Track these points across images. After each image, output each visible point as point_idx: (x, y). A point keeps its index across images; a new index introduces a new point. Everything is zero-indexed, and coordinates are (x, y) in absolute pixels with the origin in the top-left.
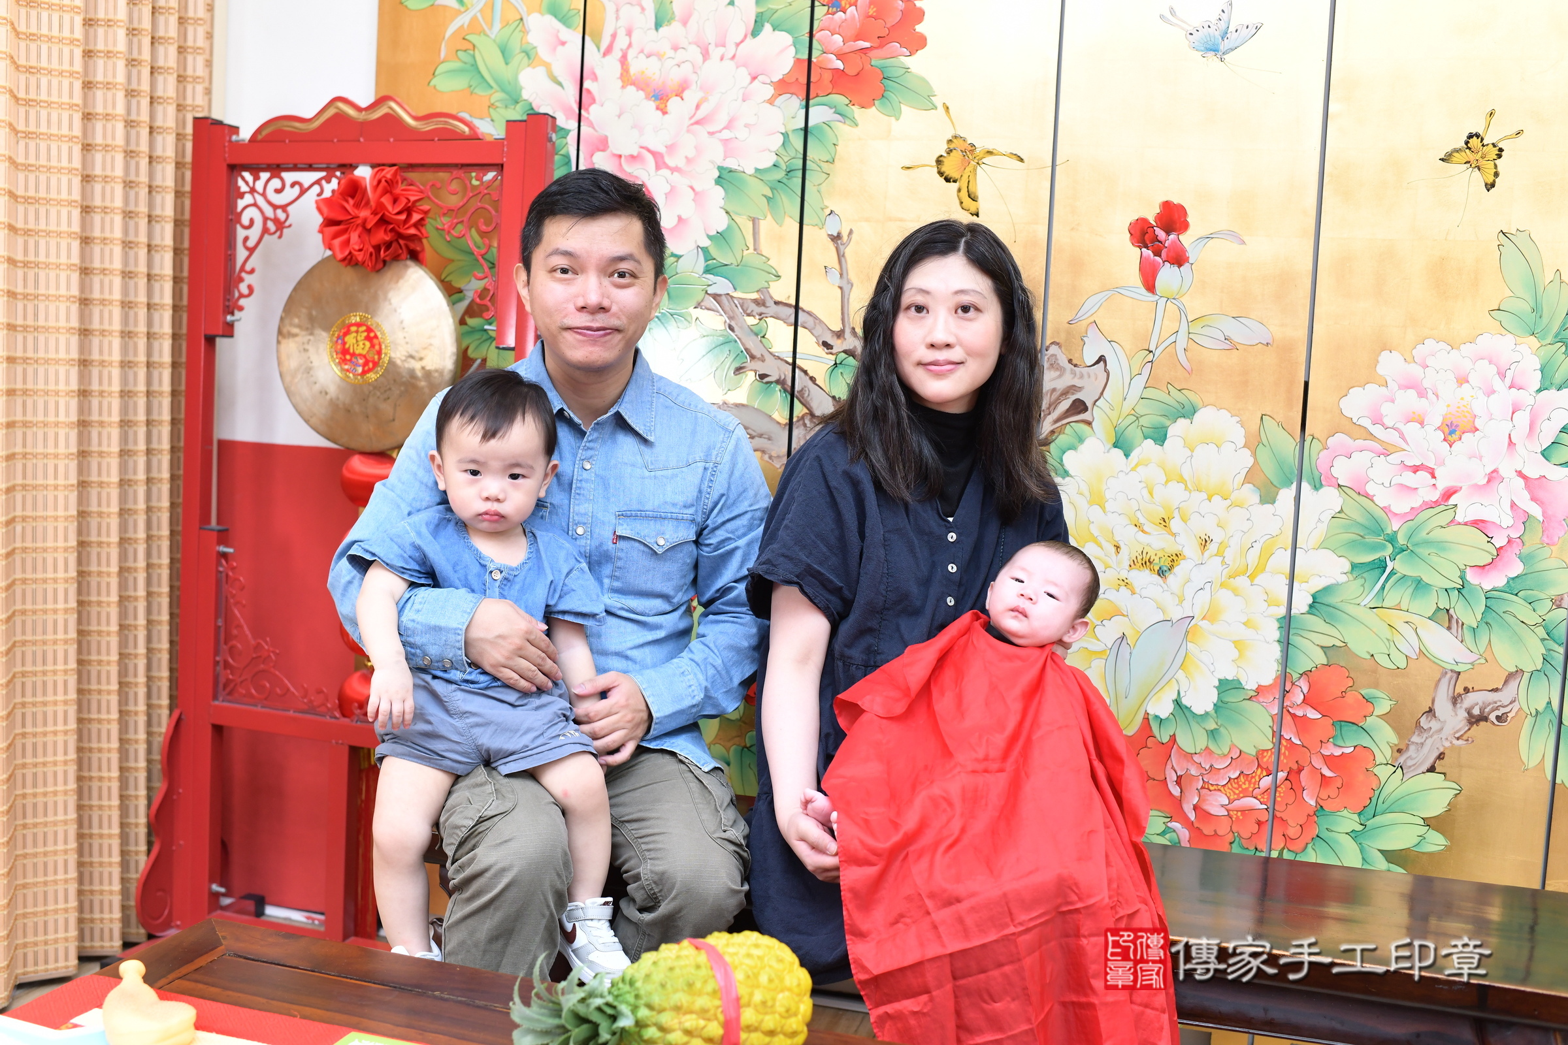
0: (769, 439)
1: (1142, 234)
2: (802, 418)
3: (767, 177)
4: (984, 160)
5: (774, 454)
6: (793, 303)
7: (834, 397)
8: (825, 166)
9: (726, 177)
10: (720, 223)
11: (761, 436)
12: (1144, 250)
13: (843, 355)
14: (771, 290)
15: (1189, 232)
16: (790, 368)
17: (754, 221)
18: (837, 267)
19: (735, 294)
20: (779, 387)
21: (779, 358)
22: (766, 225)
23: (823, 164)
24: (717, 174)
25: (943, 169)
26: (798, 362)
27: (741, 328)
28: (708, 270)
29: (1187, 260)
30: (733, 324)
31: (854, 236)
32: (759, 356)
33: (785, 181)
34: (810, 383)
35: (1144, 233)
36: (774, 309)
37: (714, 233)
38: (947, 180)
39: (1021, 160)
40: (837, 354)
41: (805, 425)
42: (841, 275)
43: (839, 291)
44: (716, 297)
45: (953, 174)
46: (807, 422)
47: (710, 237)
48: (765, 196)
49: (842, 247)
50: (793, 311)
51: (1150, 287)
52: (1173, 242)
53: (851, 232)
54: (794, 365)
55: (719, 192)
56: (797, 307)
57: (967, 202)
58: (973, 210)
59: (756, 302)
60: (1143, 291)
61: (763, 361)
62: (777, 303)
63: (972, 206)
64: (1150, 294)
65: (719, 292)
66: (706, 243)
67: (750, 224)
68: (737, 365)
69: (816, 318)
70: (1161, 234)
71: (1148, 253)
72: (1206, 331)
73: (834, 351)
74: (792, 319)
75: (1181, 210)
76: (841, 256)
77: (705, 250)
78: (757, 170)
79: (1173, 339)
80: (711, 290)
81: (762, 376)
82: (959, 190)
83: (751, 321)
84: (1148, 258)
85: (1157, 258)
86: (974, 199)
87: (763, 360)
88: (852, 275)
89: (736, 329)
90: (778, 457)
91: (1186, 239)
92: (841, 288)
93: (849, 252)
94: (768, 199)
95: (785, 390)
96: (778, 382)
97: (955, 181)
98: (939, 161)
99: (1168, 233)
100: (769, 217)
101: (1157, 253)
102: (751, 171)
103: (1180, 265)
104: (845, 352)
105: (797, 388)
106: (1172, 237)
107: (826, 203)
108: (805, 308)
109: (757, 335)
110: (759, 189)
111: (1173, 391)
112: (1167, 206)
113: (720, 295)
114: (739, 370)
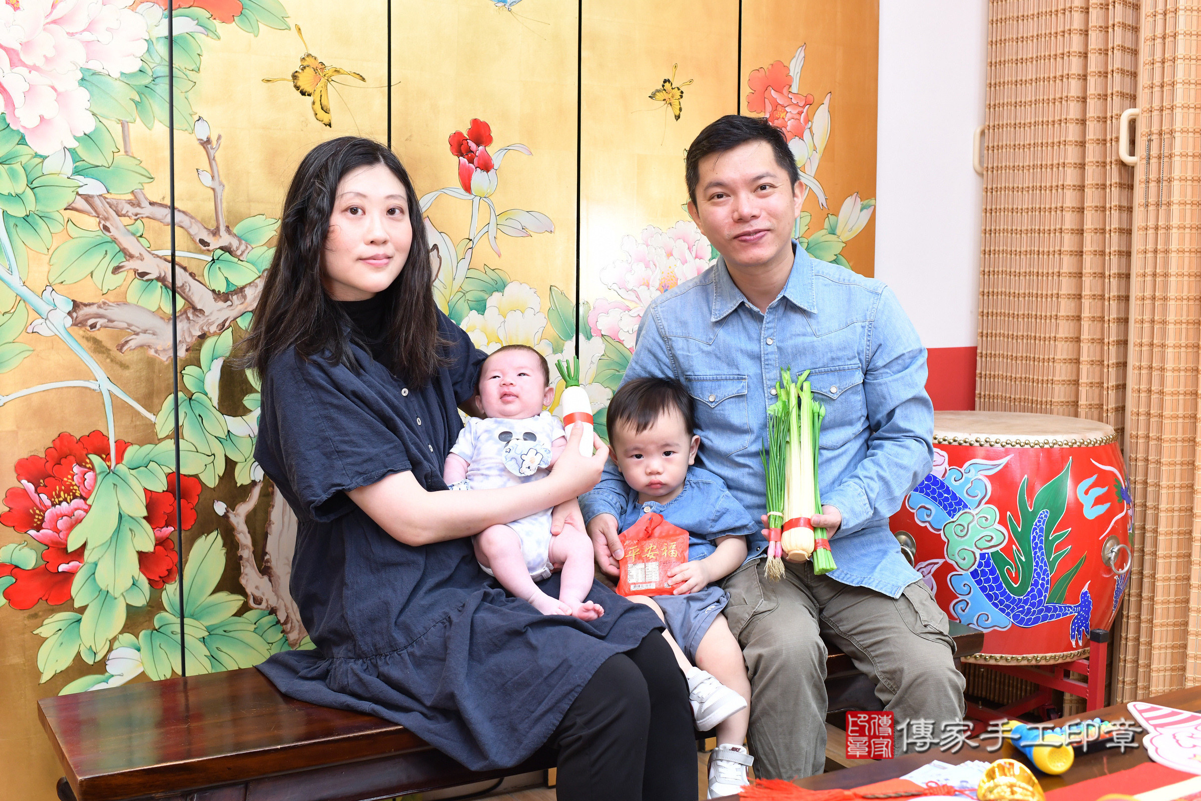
0: (154, 334)
1: (459, 146)
2: (185, 312)
3: (133, 82)
4: (333, 78)
5: (159, 348)
6: (169, 203)
7: (213, 291)
8: (192, 75)
9: (87, 79)
10: (88, 125)
11: (145, 332)
12: (461, 158)
13: (220, 252)
14: (145, 191)
15: (493, 144)
16: (170, 265)
17: (123, 124)
18: (208, 169)
19: (108, 196)
20: (160, 284)
21: (158, 256)
22: (137, 129)
23: (188, 72)
24: (80, 76)
25: (299, 84)
26: (177, 259)
27: (117, 228)
28: (77, 172)
29: (492, 167)
30: (108, 224)
31: (222, 141)
32: (137, 255)
33: (152, 86)
34: (190, 279)
35: (460, 145)
36: (148, 210)
37: (82, 134)
38: (303, 93)
39: (363, 79)
40: (214, 251)
41: (188, 318)
42: (213, 177)
43: (212, 192)
44: (87, 198)
45: (308, 89)
46: (190, 315)
47: (76, 138)
48: (132, 100)
49: (212, 152)
50: (168, 211)
51: (467, 188)
52: (482, 152)
53: (219, 138)
54: (173, 262)
55: (82, 95)
56: (173, 208)
57: (321, 113)
58: (326, 121)
59: (131, 203)
60: (462, 191)
61: (142, 260)
62: (152, 204)
63: (326, 118)
64: (467, 194)
65: (90, 193)
66: (73, 144)
67: (119, 126)
68: (114, 264)
69: (192, 217)
70: (473, 145)
71: (464, 160)
72: (509, 222)
73: (211, 248)
74: (168, 219)
75: (486, 126)
76: (211, 160)
77: (73, 152)
78: (122, 74)
79: (486, 229)
80: (81, 191)
81: (142, 275)
82: (314, 103)
83: (126, 221)
84: (464, 165)
85: (471, 165)
86: (326, 112)
87: (141, 258)
88: (222, 179)
89: (112, 229)
90: (164, 350)
91: (491, 150)
92: (213, 189)
93: (219, 155)
94: (137, 104)
95: (166, 287)
96: (158, 279)
97: (309, 95)
98: (295, 77)
99: (478, 145)
100: (138, 120)
101: (471, 161)
102: (117, 75)
103: (488, 171)
104: (221, 248)
105: (179, 283)
106: (481, 148)
107: (195, 110)
108: (180, 208)
109: (133, 234)
110: (124, 93)
111: (489, 272)
112: (475, 122)
113: (92, 197)
114: (116, 270)
